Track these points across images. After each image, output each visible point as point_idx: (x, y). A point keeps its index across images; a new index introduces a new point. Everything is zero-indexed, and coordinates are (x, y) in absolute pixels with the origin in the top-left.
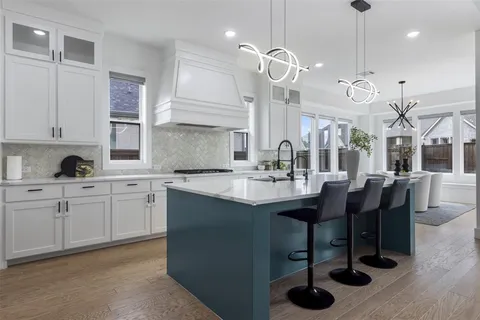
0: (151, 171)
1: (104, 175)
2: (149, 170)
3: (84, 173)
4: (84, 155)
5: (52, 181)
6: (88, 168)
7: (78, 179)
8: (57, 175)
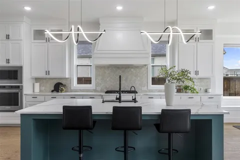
0: (95, 91)
1: (71, 92)
2: (94, 90)
3: (62, 91)
4: (63, 82)
5: (51, 94)
6: (64, 88)
7: (60, 94)
8: (52, 91)
